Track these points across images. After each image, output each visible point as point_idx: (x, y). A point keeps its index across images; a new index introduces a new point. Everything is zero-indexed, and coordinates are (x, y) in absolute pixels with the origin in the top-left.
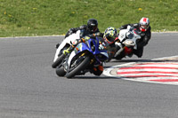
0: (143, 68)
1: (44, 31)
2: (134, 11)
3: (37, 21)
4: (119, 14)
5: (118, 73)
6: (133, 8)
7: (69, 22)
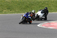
0: (50, 24)
1: (19, 12)
2: (48, 6)
3: (16, 9)
4: (43, 7)
6: (47, 5)
7: (27, 9)
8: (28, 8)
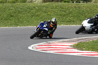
2: (46, 14)
4: (37, 16)
5: (37, 48)
6: (45, 12)
7: (10, 20)
8: (11, 18)
